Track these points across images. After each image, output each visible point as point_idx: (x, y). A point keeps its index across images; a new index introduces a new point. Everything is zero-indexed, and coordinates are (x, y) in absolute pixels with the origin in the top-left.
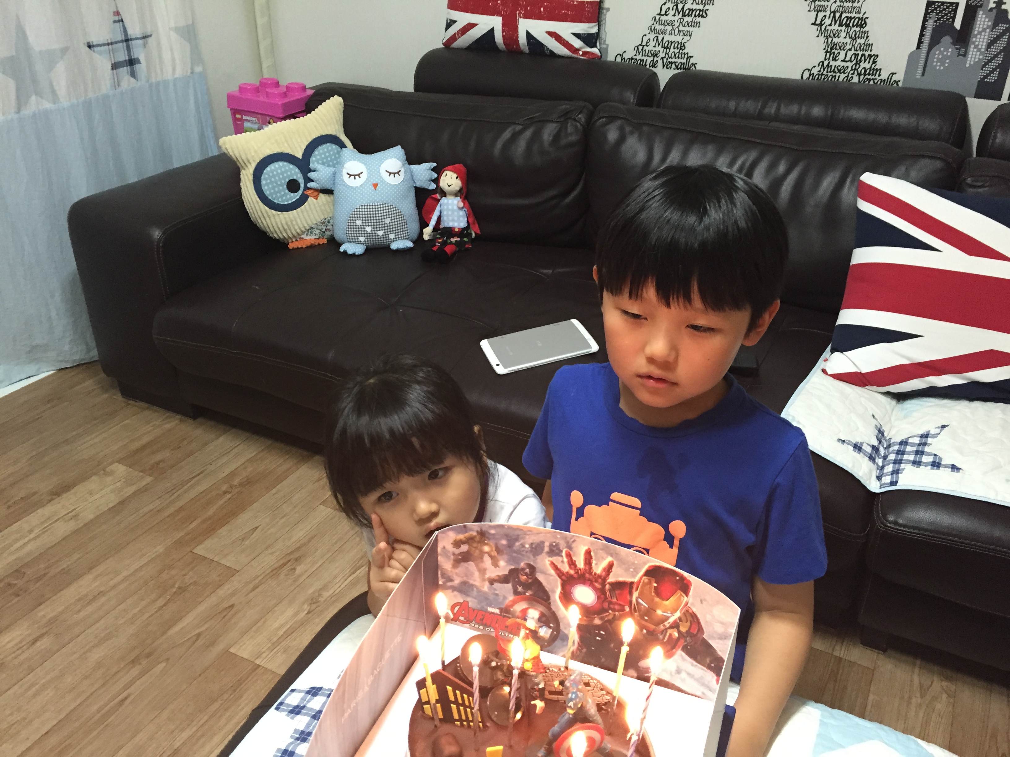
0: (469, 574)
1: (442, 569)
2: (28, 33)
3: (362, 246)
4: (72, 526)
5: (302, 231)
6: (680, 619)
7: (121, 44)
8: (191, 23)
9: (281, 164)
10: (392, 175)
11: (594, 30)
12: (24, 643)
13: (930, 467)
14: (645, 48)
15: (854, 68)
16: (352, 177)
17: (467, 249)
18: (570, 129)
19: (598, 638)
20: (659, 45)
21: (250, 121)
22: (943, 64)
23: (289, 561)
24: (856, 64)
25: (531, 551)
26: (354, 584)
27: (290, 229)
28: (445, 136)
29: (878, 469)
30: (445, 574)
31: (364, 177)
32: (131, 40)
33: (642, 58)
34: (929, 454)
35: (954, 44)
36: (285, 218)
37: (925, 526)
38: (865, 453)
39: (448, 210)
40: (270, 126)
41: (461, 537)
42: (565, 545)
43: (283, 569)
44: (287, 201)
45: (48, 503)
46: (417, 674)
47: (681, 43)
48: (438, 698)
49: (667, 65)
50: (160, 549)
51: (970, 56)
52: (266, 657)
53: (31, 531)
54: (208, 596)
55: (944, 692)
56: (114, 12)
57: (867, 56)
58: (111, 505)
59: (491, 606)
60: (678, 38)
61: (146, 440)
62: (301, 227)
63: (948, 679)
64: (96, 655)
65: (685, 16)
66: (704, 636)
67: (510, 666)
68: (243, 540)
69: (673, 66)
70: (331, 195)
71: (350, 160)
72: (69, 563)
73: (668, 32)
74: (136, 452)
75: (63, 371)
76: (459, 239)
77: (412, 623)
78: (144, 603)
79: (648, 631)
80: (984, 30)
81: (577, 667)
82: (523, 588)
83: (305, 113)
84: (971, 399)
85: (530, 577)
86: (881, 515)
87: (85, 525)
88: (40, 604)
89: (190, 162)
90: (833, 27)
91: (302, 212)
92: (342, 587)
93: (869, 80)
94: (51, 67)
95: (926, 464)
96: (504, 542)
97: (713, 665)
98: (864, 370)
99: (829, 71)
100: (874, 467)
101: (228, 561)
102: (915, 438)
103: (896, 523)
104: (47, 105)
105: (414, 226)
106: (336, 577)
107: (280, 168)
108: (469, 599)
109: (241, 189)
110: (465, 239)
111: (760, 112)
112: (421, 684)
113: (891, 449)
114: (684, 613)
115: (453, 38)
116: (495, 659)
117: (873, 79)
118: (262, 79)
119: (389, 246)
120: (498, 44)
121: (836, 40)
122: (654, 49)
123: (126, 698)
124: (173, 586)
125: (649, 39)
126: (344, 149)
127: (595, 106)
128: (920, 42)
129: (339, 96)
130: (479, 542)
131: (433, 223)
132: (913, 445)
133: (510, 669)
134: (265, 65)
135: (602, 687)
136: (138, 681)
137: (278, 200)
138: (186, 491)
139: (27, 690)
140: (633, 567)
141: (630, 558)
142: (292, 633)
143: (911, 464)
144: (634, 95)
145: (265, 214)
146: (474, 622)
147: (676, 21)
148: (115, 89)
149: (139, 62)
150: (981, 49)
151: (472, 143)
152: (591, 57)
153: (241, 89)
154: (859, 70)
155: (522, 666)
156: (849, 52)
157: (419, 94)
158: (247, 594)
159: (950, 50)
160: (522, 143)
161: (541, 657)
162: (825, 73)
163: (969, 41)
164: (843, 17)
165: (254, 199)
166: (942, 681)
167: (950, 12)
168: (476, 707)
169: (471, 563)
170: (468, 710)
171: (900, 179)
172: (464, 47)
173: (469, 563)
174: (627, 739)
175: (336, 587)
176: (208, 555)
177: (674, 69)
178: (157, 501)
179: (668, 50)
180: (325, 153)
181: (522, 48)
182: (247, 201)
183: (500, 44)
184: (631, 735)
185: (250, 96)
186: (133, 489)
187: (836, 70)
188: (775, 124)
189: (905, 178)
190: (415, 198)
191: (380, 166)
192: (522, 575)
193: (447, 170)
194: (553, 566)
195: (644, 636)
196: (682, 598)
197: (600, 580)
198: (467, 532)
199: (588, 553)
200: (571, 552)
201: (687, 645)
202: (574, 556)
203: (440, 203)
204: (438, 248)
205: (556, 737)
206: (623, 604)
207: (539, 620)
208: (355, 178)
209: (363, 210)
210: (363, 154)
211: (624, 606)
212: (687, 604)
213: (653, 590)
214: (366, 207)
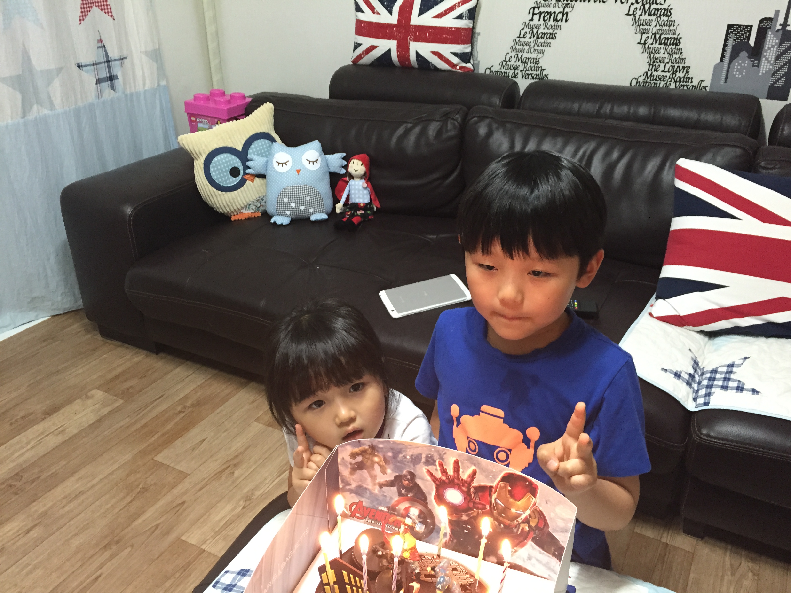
0: (363, 480)
1: (342, 476)
2: (31, 57)
3: (288, 218)
4: (60, 439)
5: (242, 207)
6: (530, 516)
7: (103, 65)
8: (157, 47)
9: (225, 155)
10: (311, 163)
11: (468, 50)
12: (20, 532)
13: (735, 391)
14: (508, 63)
15: (671, 76)
16: (281, 165)
17: (370, 220)
18: (450, 126)
19: (465, 531)
20: (519, 60)
21: (202, 123)
22: (741, 73)
23: (229, 466)
24: (673, 73)
25: (411, 462)
26: (280, 485)
27: (232, 206)
28: (353, 132)
29: (694, 392)
30: (344, 479)
31: (290, 164)
32: (111, 61)
33: (506, 71)
34: (734, 380)
35: (749, 57)
36: (228, 197)
37: (731, 438)
38: (683, 380)
39: (355, 189)
40: (217, 126)
41: (357, 450)
42: (438, 457)
43: (224, 473)
44: (230, 184)
45: (41, 421)
46: (319, 562)
47: (536, 59)
48: (335, 580)
49: (525, 76)
50: (128, 457)
51: (762, 67)
52: (210, 543)
53: (28, 443)
54: (165, 495)
55: (750, 571)
56: (98, 40)
57: (681, 68)
58: (91, 422)
59: (380, 505)
60: (534, 55)
61: (119, 370)
62: (241, 203)
63: (753, 560)
64: (76, 543)
65: (539, 38)
66: (549, 530)
67: (392, 554)
68: (193, 449)
69: (530, 77)
70: (264, 179)
71: (279, 152)
72: (57, 468)
73: (525, 51)
74: (112, 380)
75: (56, 317)
76: (363, 212)
77: (317, 520)
78: (114, 500)
79: (504, 525)
80: (773, 46)
81: (448, 554)
82: (405, 491)
83: (245, 116)
84: (768, 336)
85: (411, 482)
86: (696, 429)
87: (70, 438)
88: (34, 501)
89: (156, 154)
90: (654, 46)
91: (242, 192)
92: (271, 487)
93: (683, 86)
94: (49, 83)
95: (732, 389)
96: (390, 454)
97: (557, 553)
98: (682, 314)
99: (652, 79)
100: (691, 391)
101: (182, 467)
102: (723, 367)
103: (708, 435)
104: (46, 112)
105: (328, 202)
106: (266, 479)
107: (225, 158)
108: (363, 500)
109: (194, 175)
110: (369, 212)
111: (598, 111)
112: (322, 570)
113: (704, 376)
114: (533, 511)
115: (360, 57)
116: (381, 549)
117: (687, 85)
118: (212, 90)
119: (309, 218)
120: (393, 61)
121: (657, 56)
122: (515, 64)
123: (100, 576)
124: (138, 486)
125: (511, 57)
126: (274, 143)
127: (469, 108)
128: (723, 56)
129: (270, 102)
130: (370, 454)
131: (343, 200)
132: (721, 373)
133: (392, 557)
134: (215, 79)
135: (467, 572)
136: (109, 563)
137: (223, 183)
138: (150, 411)
139: (22, 570)
140: (492, 474)
141: (490, 467)
142: (231, 524)
143: (720, 388)
144: (500, 100)
145: (213, 194)
146: (367, 518)
147: (532, 42)
148: (99, 99)
149: (117, 78)
150: (771, 61)
151: (374, 138)
152: (466, 70)
153: (196, 98)
154: (675, 79)
155: (402, 555)
156: (667, 65)
157: (333, 101)
158: (196, 493)
159: (746, 62)
160: (412, 138)
161: (417, 548)
162: (649, 80)
163: (761, 55)
164: (662, 38)
165: (205, 184)
166: (748, 562)
167: (745, 33)
168: (366, 588)
170: (360, 590)
171: (708, 163)
172: (368, 64)
175: (266, 487)
176: (167, 462)
177: (531, 79)
178: (127, 419)
179: (526, 64)
180: (259, 146)
181: (412, 64)
182: (199, 184)
183: (395, 61)
185: (201, 103)
186: (108, 409)
187: (657, 78)
188: (609, 121)
189: (712, 162)
190: (329, 180)
191: (302, 156)
192: (405, 480)
193: (354, 159)
194: (429, 473)
195: (501, 529)
196: (532, 499)
197: (466, 484)
198: (360, 446)
199: (456, 463)
200: (443, 462)
201: (536, 537)
202: (445, 465)
203: (348, 185)
204: (347, 219)
206: (484, 503)
207: (418, 517)
208: (283, 166)
209: (289, 190)
210: (289, 147)
211: (485, 505)
212: (535, 503)
213: (508, 492)
214: (291, 188)
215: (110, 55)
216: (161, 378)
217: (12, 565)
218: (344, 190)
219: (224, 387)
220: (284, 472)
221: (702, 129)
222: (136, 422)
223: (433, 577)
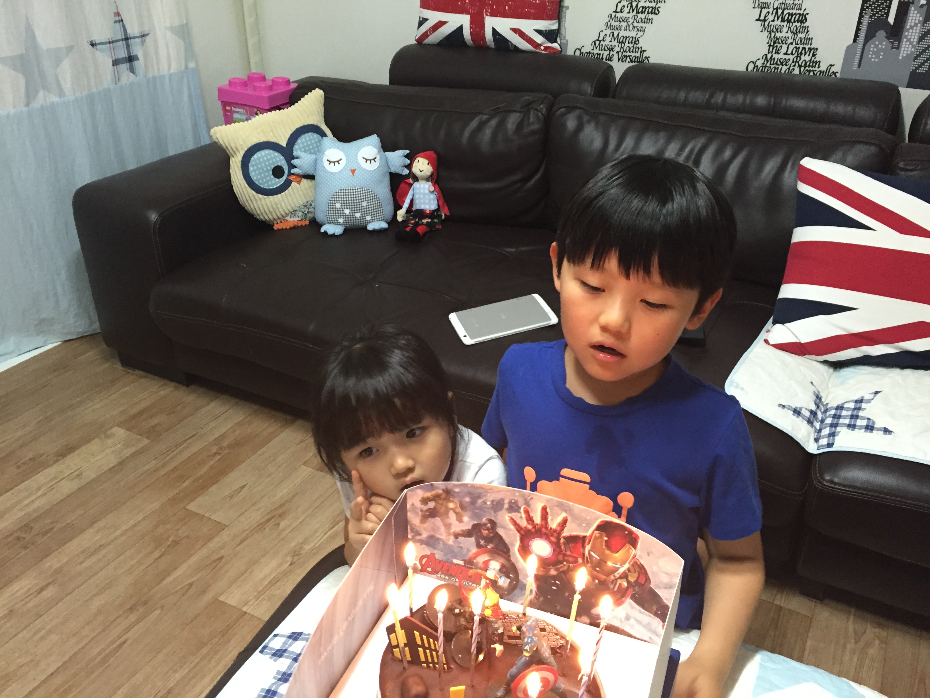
0: (435, 529)
1: (411, 525)
2: (36, 33)
3: (340, 227)
4: (74, 485)
5: (286, 214)
6: (629, 570)
7: (121, 43)
8: (185, 22)
9: (267, 152)
10: (369, 162)
11: (555, 27)
12: (31, 592)
13: (863, 430)
14: (602, 43)
15: (795, 60)
16: (332, 164)
17: (437, 230)
18: (532, 118)
19: (554, 588)
20: (614, 40)
21: (239, 113)
22: (877, 57)
23: (273, 517)
24: (797, 57)
25: (492, 508)
26: (333, 537)
27: (275, 212)
28: (418, 125)
29: (815, 432)
30: (414, 529)
31: (343, 163)
32: (130, 38)
33: (599, 52)
34: (863, 418)
35: (888, 38)
36: (271, 202)
37: (858, 485)
38: (804, 417)
39: (420, 193)
40: (257, 117)
41: (429, 494)
42: (523, 502)
43: (268, 524)
44: (272, 186)
45: (54, 463)
46: (387, 620)
47: (635, 38)
48: (406, 642)
49: (622, 59)
50: (156, 505)
51: (903, 49)
52: (252, 605)
53: (39, 489)
54: (199, 549)
55: (876, 638)
56: (115, 13)
57: (807, 50)
59: (456, 559)
60: (633, 34)
61: (143, 405)
62: (285, 209)
63: (880, 625)
64: (97, 603)
65: (639, 13)
66: (651, 586)
67: (471, 612)
68: (231, 497)
69: (628, 60)
70: (313, 181)
71: (330, 148)
72: (73, 518)
73: (623, 28)
74: (134, 417)
75: (68, 344)
76: (430, 220)
77: (383, 574)
78: (141, 555)
79: (600, 581)
80: (916, 25)
81: (535, 614)
82: (485, 542)
83: (289, 105)
84: (903, 367)
85: (491, 531)
86: (818, 475)
87: (88, 483)
88: (47, 556)
89: (184, 150)
90: (775, 23)
91: (286, 195)
92: (322, 540)
93: (809, 71)
94: (58, 62)
95: (860, 428)
96: (467, 499)
97: (659, 612)
98: (804, 341)
99: (772, 63)
100: (812, 430)
101: (218, 517)
102: (851, 403)
103: (832, 482)
104: (54, 99)
105: (388, 209)
106: (316, 531)
107: (266, 155)
108: (435, 552)
109: (230, 175)
110: (436, 220)
111: (708, 100)
112: (391, 630)
113: (828, 414)
114: (633, 565)
115: (425, 35)
116: (458, 606)
117: (813, 71)
118: (250, 73)
119: (365, 228)
120: (466, 40)
121: (778, 35)
122: (610, 44)
123: (125, 642)
124: (168, 539)
125: (606, 35)
126: (324, 138)
127: (555, 96)
128: (856, 36)
129: (320, 89)
130: (445, 499)
131: (406, 205)
132: (848, 409)
133: (472, 616)
134: (252, 61)
135: (556, 632)
136: (135, 627)
137: (264, 185)
139: (35, 634)
140: (586, 523)
141: (583, 515)
142: (276, 582)
143: (846, 428)
144: (592, 86)
145: (252, 198)
146: (440, 573)
147: (631, 18)
148: (116, 84)
149: (138, 59)
150: (913, 42)
151: (442, 132)
152: (552, 51)
153: (231, 83)
154: (800, 63)
156: (790, 46)
157: (394, 87)
158: (236, 547)
159: (884, 43)
160: (488, 132)
161: (500, 604)
162: (768, 65)
163: (901, 36)
164: (785, 14)
165: (242, 186)
166: (874, 627)
167: (884, 9)
168: (441, 650)
169: (438, 519)
170: (434, 653)
171: (837, 163)
172: (435, 43)
173: (436, 518)
174: (579, 679)
175: (316, 541)
176: (200, 511)
177: (629, 62)
178: (153, 462)
179: (623, 45)
180: (307, 141)
181: (488, 44)
182: (236, 186)
183: (468, 40)
184: (583, 676)
185: (239, 89)
186: (132, 450)
187: (778, 62)
188: (722, 113)
189: (842, 162)
190: (389, 183)
191: (357, 153)
192: (484, 529)
193: (419, 157)
194: (512, 521)
195: (596, 585)
196: (631, 551)
197: (555, 534)
198: (433, 490)
199: (544, 509)
200: (528, 509)
201: (635, 594)
202: (532, 512)
203: (412, 188)
204: (411, 229)
205: (513, 678)
206: (576, 556)
207: (500, 571)
208: (334, 165)
209: (342, 194)
210: (342, 143)
211: (577, 558)
212: (635, 556)
213: (604, 543)
214: (345, 191)
215: (129, 31)
216: (192, 415)
217: (23, 630)
218: (406, 194)
219: (266, 425)
220: (338, 523)
221: (831, 122)
222: (163, 466)
223: (518, 638)
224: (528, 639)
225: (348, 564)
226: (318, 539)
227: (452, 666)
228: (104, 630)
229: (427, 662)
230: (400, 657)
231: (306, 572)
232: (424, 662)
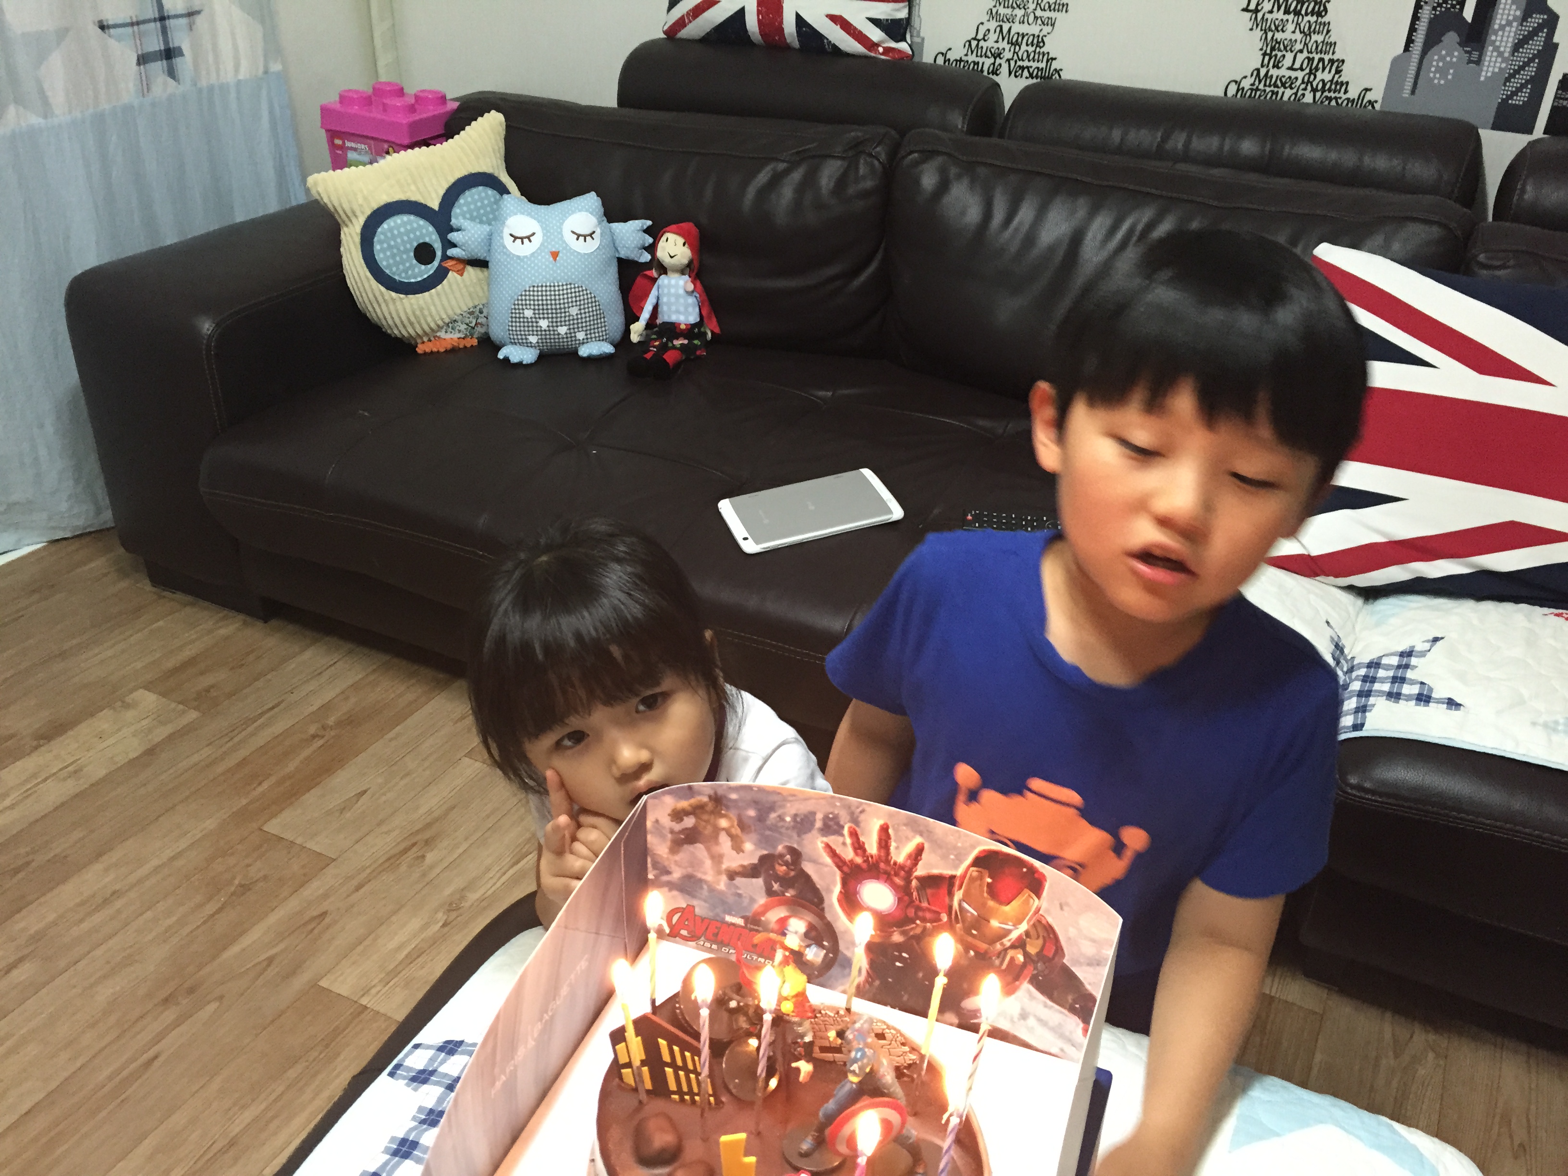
0: (695, 863)
1: (654, 856)
3: (532, 350)
4: (71, 787)
5: (438, 326)
6: (1027, 934)
7: (152, 25)
9: (405, 218)
10: (582, 239)
11: (903, 14)
13: (1414, 702)
14: (982, 43)
15: (1306, 80)
16: (519, 241)
17: (699, 358)
18: (862, 170)
19: (898, 964)
20: (1003, 39)
21: (356, 150)
22: (1444, 75)
23: (414, 845)
24: (1310, 73)
25: (794, 828)
26: (515, 881)
27: (419, 323)
28: (667, 179)
30: (658, 863)
31: (537, 240)
32: (169, 17)
33: (977, 60)
34: (1413, 682)
35: (1460, 44)
36: (411, 305)
37: (1404, 793)
39: (669, 294)
40: (388, 157)
41: (684, 804)
43: (406, 855)
44: (415, 278)
45: (32, 752)
46: (611, 1020)
47: (1038, 36)
48: (644, 1057)
49: (1016, 72)
50: (210, 824)
51: (1486, 63)
52: (377, 994)
54: (285, 899)
55: (1429, 1049)
57: (1326, 63)
58: (133, 755)
59: (730, 914)
60: (1034, 29)
61: (188, 653)
62: (437, 318)
64: (104, 993)
66: (1065, 961)
67: (758, 1007)
68: (342, 810)
69: (1026, 73)
70: (485, 269)
71: (516, 214)
72: (66, 845)
73: (1017, 19)
74: (173, 672)
75: (58, 545)
76: (686, 342)
77: (605, 940)
78: (184, 909)
79: (976, 952)
80: (1509, 23)
81: (866, 1009)
82: (781, 886)
83: (444, 138)
84: (1479, 596)
85: (792, 867)
87: (91, 786)
88: (19, 911)
89: (261, 213)
90: (1274, 15)
91: (438, 294)
92: (499, 884)
93: (1330, 99)
94: (41, 57)
95: (1409, 698)
96: (752, 813)
97: (1077, 1006)
98: (1315, 552)
99: (1267, 83)
101: (319, 844)
102: (1392, 657)
103: (1359, 788)
104: (35, 120)
105: (615, 320)
106: (488, 869)
107: (404, 224)
108: (695, 902)
109: (342, 257)
110: (696, 342)
111: (1161, 145)
112: (618, 1036)
113: (1354, 674)
114: (1034, 925)
115: (681, 23)
116: (735, 996)
117: (1336, 98)
118: (377, 83)
119: (575, 352)
120: (750, 33)
121: (1279, 36)
122: (996, 45)
123: (156, 1057)
124: (231, 881)
125: (989, 30)
126: (505, 196)
127: (902, 134)
128: (1410, 41)
129: (498, 111)
130: (712, 812)
131: (645, 315)
132: (1388, 667)
133: (759, 1012)
134: (381, 63)
135: (903, 1041)
136: (174, 1031)
137: (399, 275)
138: (252, 734)
140: (955, 853)
141: (951, 839)
142: (418, 957)
143: (1385, 698)
144: (964, 118)
145: (380, 298)
146: (703, 938)
148: (143, 96)
149: (181, 54)
150: (1503, 52)
151: (709, 193)
152: (897, 56)
153: (343, 98)
154: (1315, 84)
155: (778, 1008)
156: (1299, 55)
157: (626, 111)
158: (348, 896)
159: (1456, 54)
160: (787, 192)
161: (808, 993)
162: (1261, 87)
163: (1484, 42)
165: (362, 274)
166: (1427, 1032)
168: (705, 1072)
169: (699, 846)
170: (692, 1076)
171: (1375, 253)
172: (697, 38)
173: (696, 845)
174: (943, 1122)
175: (489, 886)
176: (288, 836)
177: (1027, 78)
178: (206, 749)
179: (1017, 47)
180: (474, 202)
181: (788, 41)
182: (351, 276)
183: (754, 33)
184: (951, 1115)
185: (355, 109)
186: (168, 730)
187: (1279, 82)
188: (1182, 167)
189: (1384, 251)
190: (617, 276)
191: (562, 224)
192: (779, 864)
193: (668, 232)
194: (828, 850)
195: (971, 959)
196: (1032, 901)
197: (902, 873)
198: (693, 797)
199: (884, 829)
200: (857, 829)
201: (1038, 975)
202: (862, 834)
203: (657, 284)
204: (654, 355)
205: (830, 1119)
206: (938, 910)
207: (806, 935)
208: (523, 243)
209: (536, 293)
210: (536, 205)
211: (939, 913)
212: (1038, 910)
213: (985, 888)
214: (540, 289)
215: (167, 5)
216: (273, 670)
218: (646, 295)
220: (527, 854)
221: (1366, 186)
222: (222, 758)
223: (838, 1050)
224: (856, 1054)
225: (541, 924)
226: (491, 882)
227: (724, 1099)
228: (118, 1037)
229: (680, 1092)
230: (633, 1084)
231: (470, 938)
232: (674, 1093)
